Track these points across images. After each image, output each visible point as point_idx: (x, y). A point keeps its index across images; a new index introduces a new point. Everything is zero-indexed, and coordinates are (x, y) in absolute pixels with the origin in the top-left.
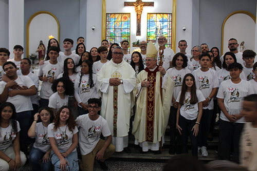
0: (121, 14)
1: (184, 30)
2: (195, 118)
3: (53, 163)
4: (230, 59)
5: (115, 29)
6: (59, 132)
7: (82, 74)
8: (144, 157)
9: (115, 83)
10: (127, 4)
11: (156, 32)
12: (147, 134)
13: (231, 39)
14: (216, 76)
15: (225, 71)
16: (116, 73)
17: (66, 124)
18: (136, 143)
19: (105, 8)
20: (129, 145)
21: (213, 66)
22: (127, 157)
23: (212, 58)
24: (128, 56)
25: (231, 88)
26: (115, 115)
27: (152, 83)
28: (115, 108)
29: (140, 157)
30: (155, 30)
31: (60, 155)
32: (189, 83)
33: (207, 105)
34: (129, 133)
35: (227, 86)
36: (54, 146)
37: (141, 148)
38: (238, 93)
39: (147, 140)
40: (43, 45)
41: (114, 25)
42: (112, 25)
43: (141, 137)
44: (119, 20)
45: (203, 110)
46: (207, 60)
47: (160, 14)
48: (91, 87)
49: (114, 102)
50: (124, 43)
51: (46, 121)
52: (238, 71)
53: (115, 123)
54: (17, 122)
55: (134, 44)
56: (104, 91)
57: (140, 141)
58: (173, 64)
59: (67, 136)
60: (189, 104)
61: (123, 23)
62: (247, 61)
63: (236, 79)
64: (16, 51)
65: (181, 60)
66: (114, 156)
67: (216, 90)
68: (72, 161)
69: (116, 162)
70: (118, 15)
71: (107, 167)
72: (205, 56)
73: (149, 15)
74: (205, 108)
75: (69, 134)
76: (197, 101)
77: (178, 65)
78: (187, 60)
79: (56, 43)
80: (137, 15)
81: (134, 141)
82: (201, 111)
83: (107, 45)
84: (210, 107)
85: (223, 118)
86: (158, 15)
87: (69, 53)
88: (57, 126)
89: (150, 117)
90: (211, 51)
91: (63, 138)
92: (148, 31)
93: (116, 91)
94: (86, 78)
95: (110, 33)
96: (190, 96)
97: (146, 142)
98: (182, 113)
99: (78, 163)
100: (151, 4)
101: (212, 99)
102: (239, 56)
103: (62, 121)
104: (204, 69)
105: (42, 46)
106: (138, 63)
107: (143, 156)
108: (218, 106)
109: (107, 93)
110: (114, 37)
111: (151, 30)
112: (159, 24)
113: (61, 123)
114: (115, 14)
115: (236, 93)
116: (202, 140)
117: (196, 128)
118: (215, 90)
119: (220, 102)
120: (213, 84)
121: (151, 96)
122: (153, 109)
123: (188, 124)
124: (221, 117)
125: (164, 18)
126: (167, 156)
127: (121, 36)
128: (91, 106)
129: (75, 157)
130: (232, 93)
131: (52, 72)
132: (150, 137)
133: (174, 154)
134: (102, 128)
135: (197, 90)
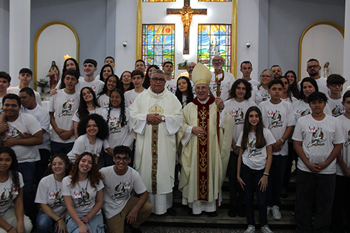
0: (163, 24)
1: (248, 46)
2: (262, 168)
3: (69, 231)
4: (310, 87)
5: (154, 45)
6: (77, 189)
7: (111, 106)
8: (194, 221)
9: (154, 121)
10: (170, 12)
11: (210, 50)
12: (200, 190)
13: (311, 60)
14: (291, 110)
15: (302, 103)
16: (156, 107)
17: (88, 177)
18: (184, 203)
19: (141, 17)
20: (174, 204)
22: (171, 221)
23: (287, 86)
24: (172, 83)
25: (312, 127)
26: (155, 164)
27: (204, 121)
28: (155, 154)
29: (189, 221)
30: (208, 47)
31: (79, 220)
32: (254, 120)
33: (279, 149)
34: (173, 188)
35: (307, 124)
36: (70, 208)
37: (191, 210)
38: (322, 133)
39: (200, 199)
40: (56, 67)
41: (152, 41)
44: (160, 33)
45: (273, 156)
46: (280, 89)
47: (215, 25)
48: (123, 125)
49: (152, 146)
50: (167, 64)
52: (323, 104)
53: (154, 175)
54: (20, 173)
55: (180, 65)
56: (140, 131)
57: (190, 201)
58: (233, 94)
60: (254, 148)
61: (165, 37)
62: (334, 89)
63: (318, 115)
65: (243, 88)
66: (152, 219)
67: (291, 130)
68: (96, 227)
69: (156, 228)
70: (158, 26)
73: (200, 26)
74: (277, 154)
75: (91, 191)
76: (265, 144)
77: (239, 96)
78: (251, 89)
80: (185, 27)
81: (181, 199)
82: (270, 157)
83: (143, 67)
84: (284, 152)
85: (302, 167)
86: (213, 26)
87: (91, 78)
88: (75, 181)
89: (203, 167)
90: (286, 76)
91: (84, 197)
92: (199, 49)
93: (155, 131)
94: (116, 114)
95: (148, 51)
96: (255, 137)
97: (199, 202)
98: (245, 161)
99: (103, 229)
100: (204, 12)
101: (286, 142)
102: (322, 82)
103: (82, 173)
104: (275, 101)
105: (55, 69)
106: (186, 91)
107: (193, 219)
108: (294, 151)
109: (144, 134)
110: (153, 57)
111: (203, 47)
112: (213, 39)
113: (81, 176)
114: (154, 25)
115: (319, 133)
117: (264, 181)
118: (289, 129)
119: (297, 146)
120: (287, 121)
121: (203, 137)
122: (207, 156)
123: (252, 175)
124: (298, 167)
125: (221, 30)
126: (225, 219)
127: (163, 55)
128: (119, 158)
129: (99, 222)
130: (314, 133)
131: (68, 105)
132: (203, 195)
133: (234, 216)
134: (133, 183)
135: (264, 129)
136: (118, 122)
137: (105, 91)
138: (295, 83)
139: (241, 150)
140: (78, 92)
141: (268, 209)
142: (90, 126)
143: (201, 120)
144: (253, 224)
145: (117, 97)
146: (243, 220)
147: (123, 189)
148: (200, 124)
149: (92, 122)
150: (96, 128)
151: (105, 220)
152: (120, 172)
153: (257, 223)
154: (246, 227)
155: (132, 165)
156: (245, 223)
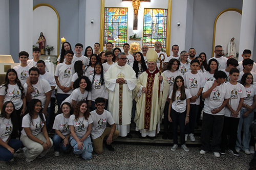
0: (119, 8)
1: (179, 25)
2: (184, 111)
3: (72, 145)
4: (215, 65)
5: (113, 23)
7: (95, 73)
8: (142, 141)
12: (146, 123)
16: (121, 74)
17: (84, 116)
18: (137, 130)
19: (104, 2)
20: (130, 131)
21: (201, 68)
22: (129, 141)
23: (201, 63)
24: (129, 57)
25: (214, 89)
26: (121, 108)
27: (151, 83)
28: (121, 102)
29: (140, 141)
32: (179, 83)
33: (195, 101)
34: (131, 121)
36: (73, 132)
38: (219, 94)
39: (145, 128)
40: (44, 36)
41: (112, 19)
42: (110, 19)
43: (140, 125)
44: (117, 14)
45: (191, 105)
46: (197, 66)
48: (102, 84)
49: (119, 97)
50: (125, 46)
51: (67, 113)
53: (120, 114)
55: (131, 37)
56: (112, 89)
57: (140, 129)
59: (83, 125)
60: (179, 100)
61: (121, 17)
64: (36, 53)
66: (118, 140)
68: (87, 144)
69: (120, 145)
70: (116, 9)
71: (114, 149)
72: (195, 62)
73: (145, 10)
75: (86, 123)
76: (186, 98)
79: (69, 46)
80: (135, 10)
82: (189, 106)
84: (197, 103)
85: (207, 111)
86: (155, 10)
87: (80, 55)
89: (148, 110)
91: (81, 126)
92: (145, 26)
93: (121, 89)
94: (98, 78)
95: (108, 26)
96: (180, 94)
98: (174, 108)
99: (92, 145)
100: (148, 0)
104: (194, 72)
105: (43, 38)
106: (140, 61)
109: (114, 92)
111: (147, 25)
112: (155, 19)
113: (80, 114)
114: (113, 8)
117: (187, 119)
120: (201, 84)
121: (149, 93)
122: (150, 104)
123: (177, 115)
125: (160, 13)
126: (161, 141)
127: (119, 30)
128: (99, 105)
129: (89, 141)
130: (215, 93)
131: (67, 71)
132: (147, 126)
133: (166, 139)
134: (107, 119)
136: (100, 83)
137: (90, 64)
138: (206, 60)
139: (171, 101)
140: (73, 64)
142: (82, 83)
143: (149, 83)
144: (177, 143)
145: (99, 68)
146: (171, 141)
147: (102, 123)
149: (83, 80)
150: (86, 84)
151: (92, 140)
152: (100, 113)
153: (179, 143)
154: (172, 145)
155: (106, 108)
156: (172, 143)
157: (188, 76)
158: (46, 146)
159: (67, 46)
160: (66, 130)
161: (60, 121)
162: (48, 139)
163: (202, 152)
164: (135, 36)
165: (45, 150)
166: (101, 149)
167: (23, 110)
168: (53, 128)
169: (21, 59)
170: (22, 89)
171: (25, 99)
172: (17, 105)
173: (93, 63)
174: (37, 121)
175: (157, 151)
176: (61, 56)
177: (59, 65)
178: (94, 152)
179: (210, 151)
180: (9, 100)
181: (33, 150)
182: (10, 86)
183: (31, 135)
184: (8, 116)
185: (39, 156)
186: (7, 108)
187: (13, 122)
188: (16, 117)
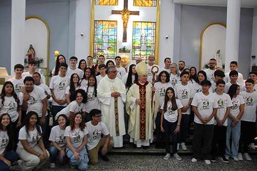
0: (109, 21)
1: (167, 38)
2: (175, 121)
3: (69, 156)
4: (202, 76)
5: (102, 35)
10: (114, 12)
11: (141, 39)
12: (141, 134)
15: (197, 85)
16: (113, 87)
18: (131, 141)
19: (94, 14)
22: (123, 151)
24: (121, 69)
25: (203, 99)
26: (117, 120)
27: (143, 95)
29: (134, 151)
30: (140, 38)
32: (170, 95)
33: (186, 111)
38: (208, 103)
40: (33, 49)
41: (101, 32)
44: (107, 27)
45: (183, 115)
47: (145, 22)
49: (115, 110)
50: (117, 58)
51: (63, 125)
52: (208, 87)
53: (117, 126)
55: (120, 50)
57: (136, 140)
59: (79, 136)
60: (171, 111)
61: (110, 30)
63: (206, 92)
64: (32, 65)
65: (165, 76)
66: (113, 151)
68: (83, 154)
69: (115, 155)
70: (106, 22)
71: (108, 159)
73: (134, 23)
74: (185, 113)
76: (177, 108)
77: (162, 80)
79: (64, 59)
80: (124, 23)
81: (129, 139)
84: (188, 113)
85: (197, 121)
86: (143, 23)
87: (75, 68)
88: (73, 128)
89: (143, 121)
91: (77, 137)
92: (134, 38)
94: (91, 90)
95: (98, 39)
96: (171, 104)
97: (140, 140)
98: (166, 118)
99: (87, 156)
100: (137, 13)
101: (190, 107)
105: (32, 50)
110: (101, 43)
111: (136, 38)
112: (143, 32)
113: (76, 125)
114: (103, 21)
116: (181, 138)
119: (195, 109)
120: (191, 95)
121: (143, 104)
122: (145, 115)
124: (195, 121)
125: (149, 26)
126: (154, 150)
127: (108, 43)
130: (204, 102)
131: (62, 84)
132: (143, 136)
133: (159, 148)
134: (102, 130)
135: (177, 100)
136: (93, 94)
137: (85, 77)
139: (163, 112)
141: (178, 145)
143: (141, 94)
144: (169, 153)
145: (93, 80)
146: (164, 150)
147: (97, 134)
148: (141, 97)
150: (82, 98)
151: (88, 151)
156: (165, 152)
157: (179, 88)
158: (43, 157)
159: (62, 59)
160: (62, 142)
161: (56, 133)
162: (45, 151)
163: (194, 160)
164: (124, 48)
165: (41, 161)
166: (96, 160)
167: (19, 122)
168: (50, 139)
169: (16, 71)
170: (18, 102)
171: (20, 112)
172: (14, 117)
173: (87, 76)
174: (34, 133)
175: (151, 160)
176: (56, 69)
177: (53, 77)
178: (90, 163)
179: (201, 159)
180: (6, 112)
181: (29, 162)
182: (6, 98)
183: (27, 147)
184: (4, 128)
185: (35, 168)
186: (3, 121)
187: (9, 134)
188: (13, 130)
